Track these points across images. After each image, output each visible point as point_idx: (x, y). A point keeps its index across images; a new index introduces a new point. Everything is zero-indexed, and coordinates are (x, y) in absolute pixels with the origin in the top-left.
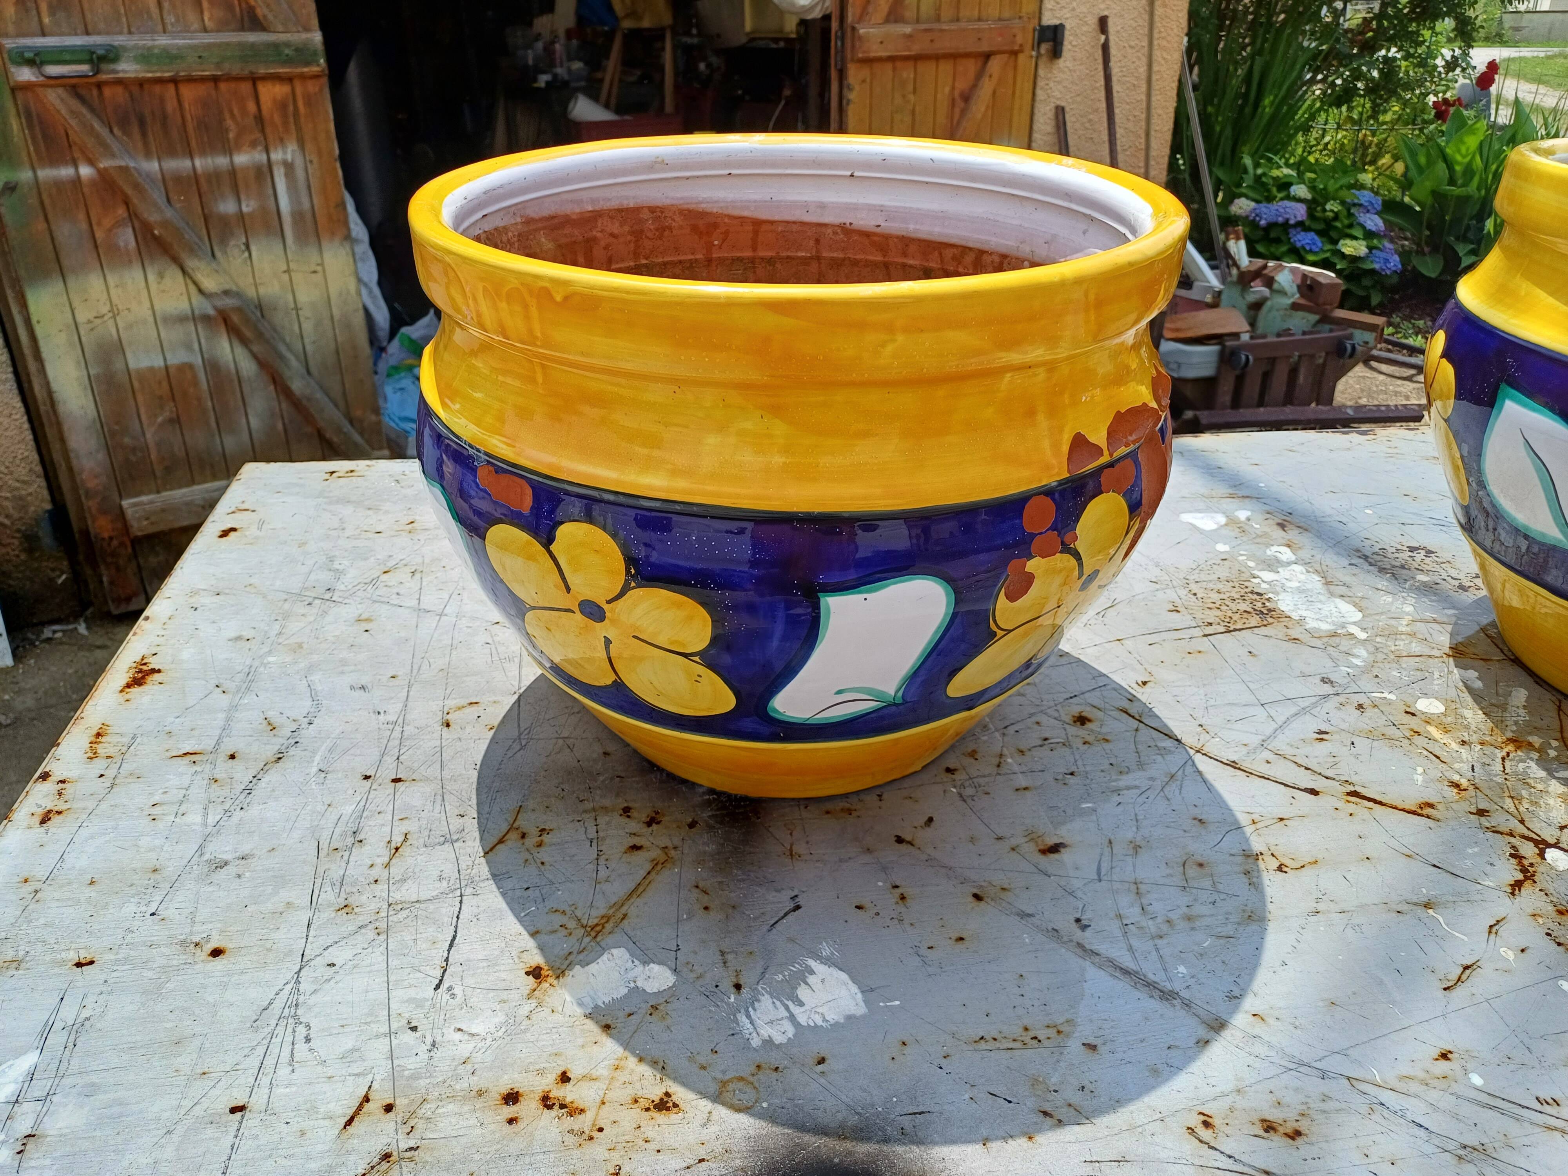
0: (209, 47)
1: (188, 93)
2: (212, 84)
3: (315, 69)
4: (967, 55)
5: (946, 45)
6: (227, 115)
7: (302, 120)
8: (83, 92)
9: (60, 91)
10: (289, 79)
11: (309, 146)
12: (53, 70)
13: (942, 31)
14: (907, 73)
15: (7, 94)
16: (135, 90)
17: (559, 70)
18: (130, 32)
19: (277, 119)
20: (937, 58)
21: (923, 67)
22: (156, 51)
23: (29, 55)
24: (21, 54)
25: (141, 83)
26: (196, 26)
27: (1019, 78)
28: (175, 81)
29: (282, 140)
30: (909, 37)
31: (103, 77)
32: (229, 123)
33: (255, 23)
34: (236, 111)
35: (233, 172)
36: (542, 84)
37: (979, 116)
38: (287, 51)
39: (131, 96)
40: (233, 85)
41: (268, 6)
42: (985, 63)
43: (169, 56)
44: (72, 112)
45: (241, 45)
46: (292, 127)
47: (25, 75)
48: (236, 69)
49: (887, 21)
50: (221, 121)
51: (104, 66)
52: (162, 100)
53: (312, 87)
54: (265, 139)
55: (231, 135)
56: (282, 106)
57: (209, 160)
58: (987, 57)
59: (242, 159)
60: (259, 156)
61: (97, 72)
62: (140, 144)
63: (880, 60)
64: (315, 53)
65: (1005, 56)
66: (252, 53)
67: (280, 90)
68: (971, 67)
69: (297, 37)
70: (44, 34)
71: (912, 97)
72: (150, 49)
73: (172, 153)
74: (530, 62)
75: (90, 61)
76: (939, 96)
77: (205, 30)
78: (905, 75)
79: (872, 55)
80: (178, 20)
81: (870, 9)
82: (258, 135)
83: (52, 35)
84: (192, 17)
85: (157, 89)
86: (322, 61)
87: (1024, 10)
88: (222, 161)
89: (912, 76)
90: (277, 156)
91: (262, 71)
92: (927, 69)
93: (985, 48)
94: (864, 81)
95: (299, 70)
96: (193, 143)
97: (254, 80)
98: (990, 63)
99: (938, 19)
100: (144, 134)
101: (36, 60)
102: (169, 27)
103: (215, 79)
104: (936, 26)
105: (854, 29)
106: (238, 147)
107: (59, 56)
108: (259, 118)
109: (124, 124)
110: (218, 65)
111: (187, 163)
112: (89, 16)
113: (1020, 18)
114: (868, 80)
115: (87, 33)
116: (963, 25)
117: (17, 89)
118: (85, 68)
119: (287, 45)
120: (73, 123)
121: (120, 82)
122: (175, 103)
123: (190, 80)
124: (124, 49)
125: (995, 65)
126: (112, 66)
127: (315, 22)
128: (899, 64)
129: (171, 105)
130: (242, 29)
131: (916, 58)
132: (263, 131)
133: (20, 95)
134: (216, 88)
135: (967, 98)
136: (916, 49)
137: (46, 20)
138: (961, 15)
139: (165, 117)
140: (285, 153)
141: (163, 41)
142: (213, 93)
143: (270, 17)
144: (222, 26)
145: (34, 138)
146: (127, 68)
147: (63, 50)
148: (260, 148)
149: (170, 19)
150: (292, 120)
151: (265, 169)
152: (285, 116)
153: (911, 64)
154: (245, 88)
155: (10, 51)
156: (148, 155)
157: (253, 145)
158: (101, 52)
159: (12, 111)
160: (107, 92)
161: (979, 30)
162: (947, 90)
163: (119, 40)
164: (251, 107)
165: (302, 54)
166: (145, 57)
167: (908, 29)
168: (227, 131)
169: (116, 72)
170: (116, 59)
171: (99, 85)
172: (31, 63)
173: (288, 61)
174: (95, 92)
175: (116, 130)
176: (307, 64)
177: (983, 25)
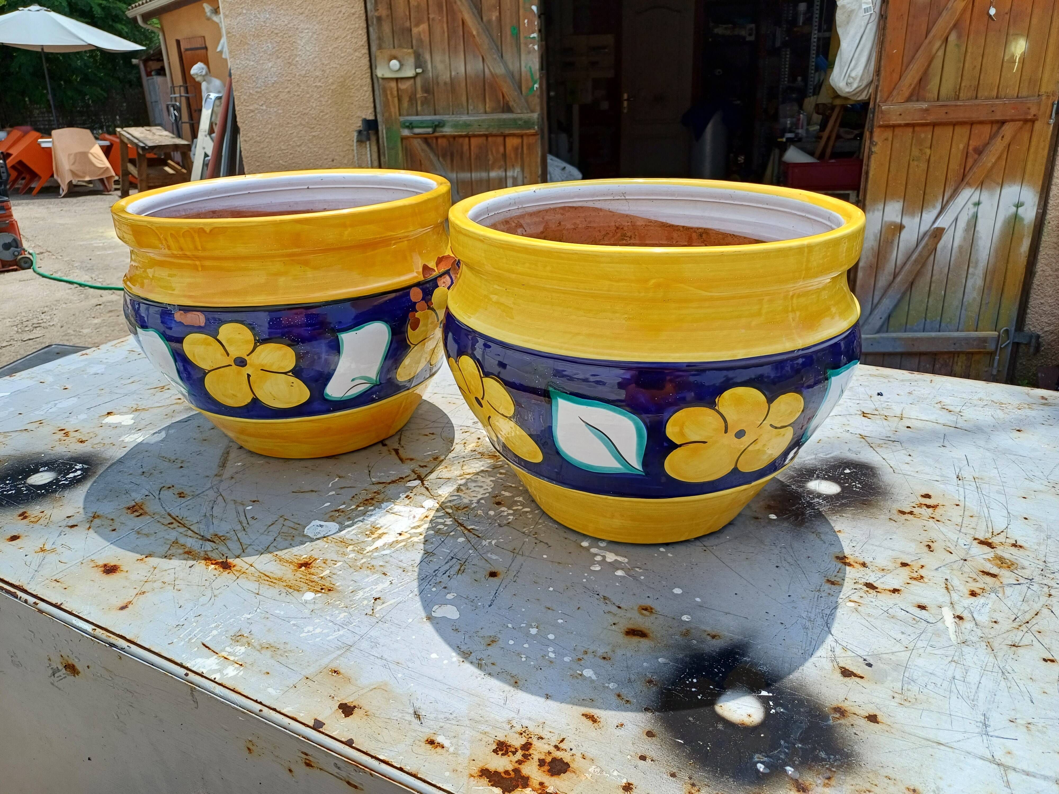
0: (483, 121)
1: (473, 141)
2: (485, 138)
3: (532, 131)
4: (981, 123)
5: (961, 115)
6: (490, 153)
7: (525, 156)
8: (430, 141)
9: (419, 140)
10: (522, 136)
11: (526, 169)
12: (417, 131)
13: (956, 106)
14: (926, 134)
15: (399, 140)
16: (451, 140)
17: (800, 131)
18: (453, 114)
19: (513, 156)
20: (954, 124)
21: (938, 130)
22: (461, 122)
23: (407, 124)
24: (404, 123)
25: (454, 137)
26: (482, 110)
27: (1034, 139)
28: (469, 137)
29: (513, 166)
30: (927, 110)
31: (437, 134)
32: (490, 157)
33: (507, 109)
34: (494, 151)
35: (488, 180)
36: (784, 140)
37: (990, 165)
38: (520, 122)
39: (449, 143)
40: (494, 138)
41: (514, 101)
42: (1000, 128)
43: (467, 125)
44: (422, 150)
45: (499, 120)
46: (519, 160)
47: (406, 132)
48: (495, 132)
49: (909, 100)
50: (487, 156)
51: (438, 129)
52: (462, 145)
53: (532, 140)
54: (506, 165)
55: (490, 162)
56: (516, 149)
57: (478, 174)
58: (1003, 123)
59: (493, 174)
60: (501, 173)
61: (434, 131)
62: (449, 166)
63: (899, 126)
64: (533, 124)
65: (1021, 123)
66: (503, 123)
67: (516, 141)
68: (986, 130)
69: (525, 116)
70: (417, 115)
71: (928, 151)
72: (458, 122)
73: (462, 169)
74: (789, 126)
75: (431, 127)
76: (953, 150)
77: (486, 113)
78: (923, 135)
79: (891, 123)
80: (474, 108)
81: (895, 93)
82: (502, 163)
83: (421, 115)
84: (481, 106)
85: (461, 140)
86: (536, 127)
87: (1043, 90)
88: (484, 175)
89: (930, 136)
90: (510, 174)
91: (507, 132)
92: (945, 133)
93: (998, 117)
94: (886, 139)
95: (524, 132)
96: (473, 166)
97: (505, 136)
98: (1003, 128)
99: (958, 99)
100: (452, 161)
101: (410, 126)
102: (470, 112)
103: (487, 136)
104: (953, 103)
105: (879, 105)
106: (493, 169)
107: (421, 125)
108: (504, 155)
109: (444, 156)
110: (487, 129)
111: (469, 175)
112: (437, 107)
113: (1039, 95)
114: (890, 139)
115: (435, 114)
116: (977, 102)
117: (403, 139)
118: (430, 130)
119: (520, 119)
120: (422, 154)
121: (444, 136)
122: (467, 147)
123: (475, 136)
124: (448, 121)
125: (1008, 130)
126: (441, 129)
127: (538, 108)
128: (917, 129)
129: (466, 147)
130: (503, 112)
131: (934, 125)
132: (505, 161)
133: (404, 141)
134: (487, 140)
135: (979, 152)
136: (931, 118)
137: (419, 108)
138: (979, 95)
139: (462, 153)
140: (514, 172)
141: (465, 118)
142: (485, 142)
143: (515, 106)
144: (494, 111)
145: (407, 160)
146: (447, 131)
147: (422, 122)
148: (502, 169)
149: (471, 108)
150: (519, 156)
151: (504, 180)
152: (516, 155)
153: (930, 129)
154: (500, 140)
155: (401, 122)
156: (452, 170)
157: (500, 168)
158: (437, 123)
159: (400, 149)
160: (440, 141)
161: (992, 106)
162: (961, 146)
163: (445, 118)
164: (501, 149)
165: (528, 124)
166: (456, 125)
167: (925, 106)
168: (488, 160)
169: (442, 132)
170: (443, 126)
171: (437, 138)
172: (408, 127)
173: (520, 127)
174: (434, 141)
175: (441, 159)
176: (529, 128)
177: (997, 102)
